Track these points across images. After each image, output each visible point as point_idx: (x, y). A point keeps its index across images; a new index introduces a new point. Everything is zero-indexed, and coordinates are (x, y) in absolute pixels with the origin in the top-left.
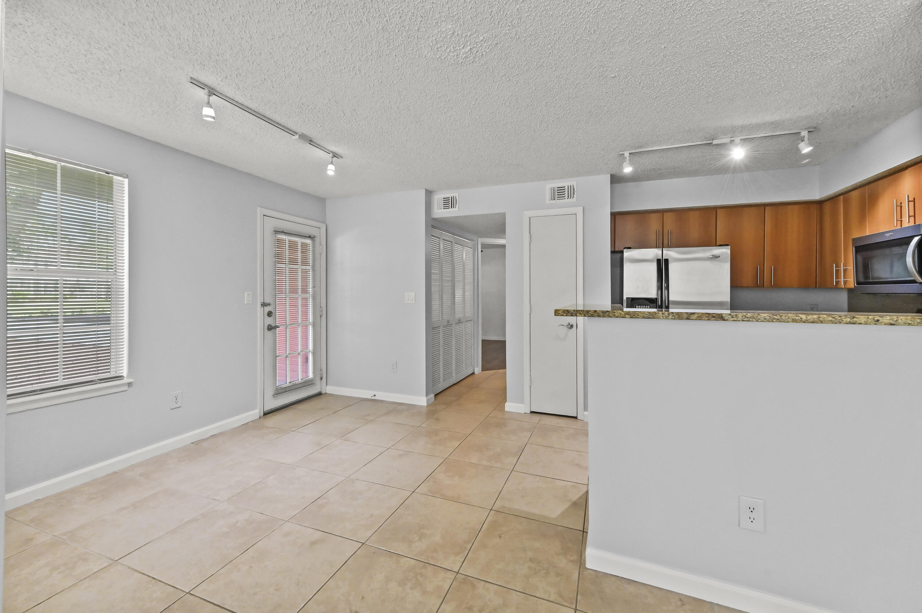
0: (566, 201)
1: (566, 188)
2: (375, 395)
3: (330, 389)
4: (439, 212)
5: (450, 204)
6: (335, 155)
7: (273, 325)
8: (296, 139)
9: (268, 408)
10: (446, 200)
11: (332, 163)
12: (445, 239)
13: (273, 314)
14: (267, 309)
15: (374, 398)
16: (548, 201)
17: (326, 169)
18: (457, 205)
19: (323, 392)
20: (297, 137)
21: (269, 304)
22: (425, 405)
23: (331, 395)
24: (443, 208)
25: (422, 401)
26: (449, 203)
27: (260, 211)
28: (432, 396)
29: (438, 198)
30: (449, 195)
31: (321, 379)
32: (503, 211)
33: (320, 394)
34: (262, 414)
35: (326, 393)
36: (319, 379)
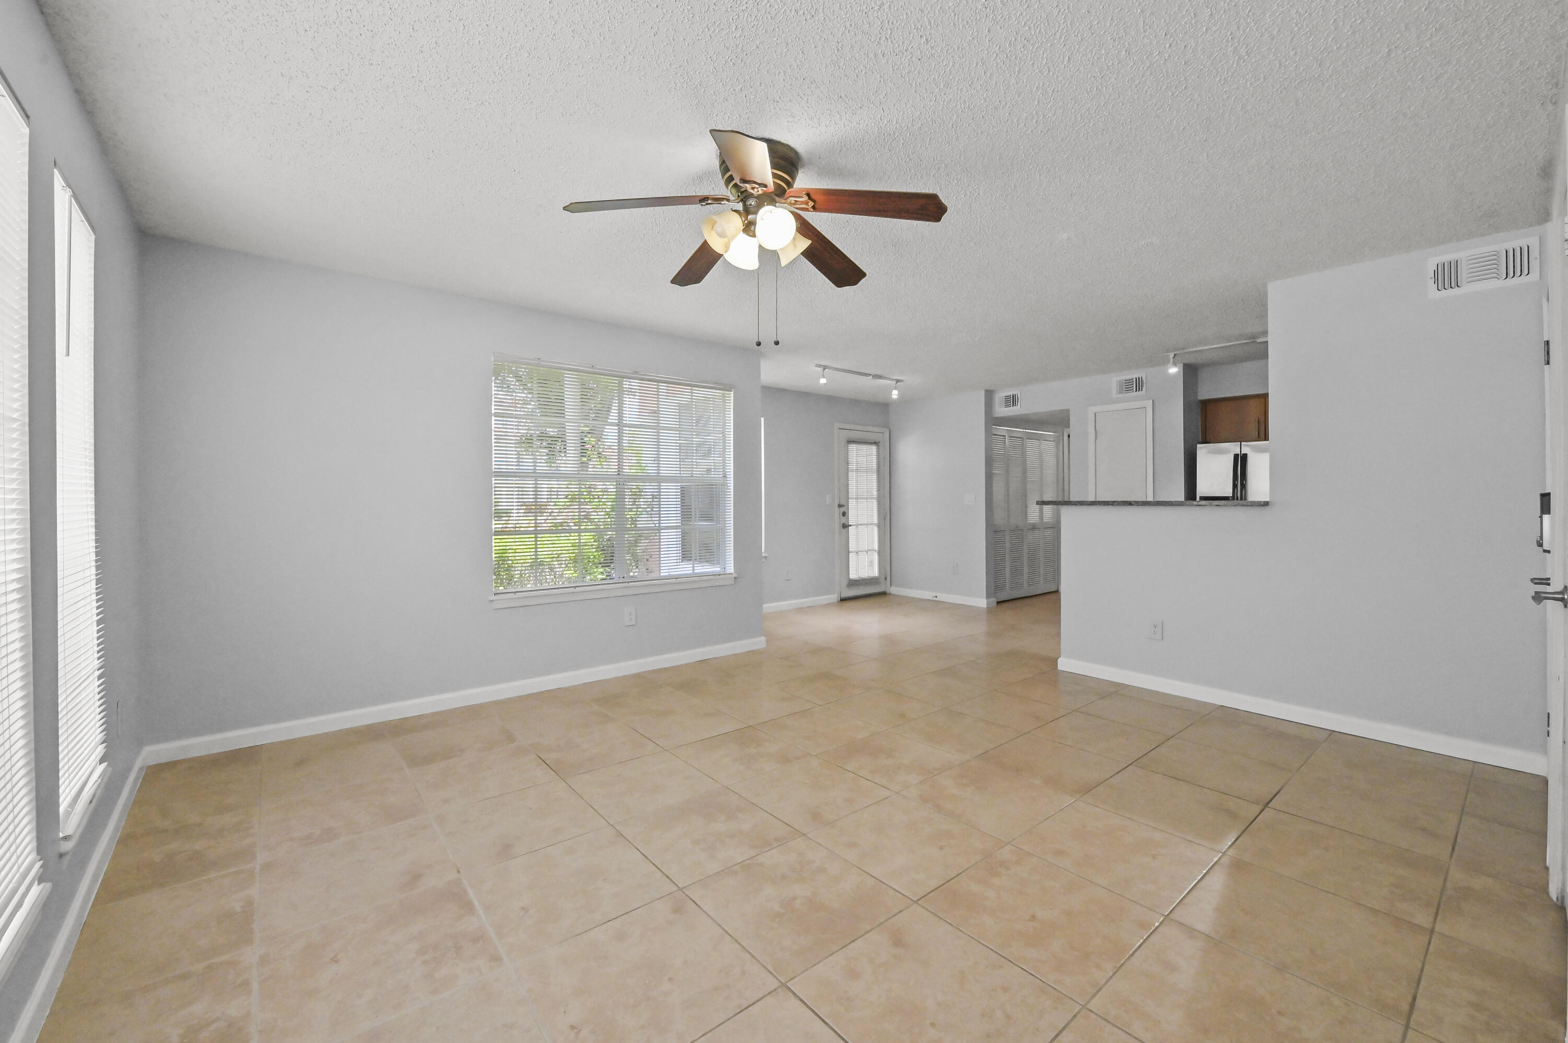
0: (1135, 394)
1: (1134, 380)
2: (936, 597)
3: (893, 590)
4: (1001, 411)
5: (1012, 403)
6: (898, 381)
7: (847, 524)
8: (870, 379)
9: (843, 596)
10: (1007, 398)
11: (895, 388)
12: (1012, 435)
13: (847, 514)
14: (843, 509)
15: (935, 599)
16: (1114, 394)
17: (891, 394)
18: (1019, 403)
19: (888, 592)
20: (871, 377)
21: (843, 506)
22: (986, 607)
23: (894, 595)
24: (1004, 406)
25: (982, 602)
26: (1012, 401)
27: (838, 425)
28: (994, 600)
29: (999, 396)
30: (1010, 393)
31: (886, 579)
32: (1067, 408)
33: (884, 594)
34: (839, 599)
35: (890, 594)
36: (884, 580)
